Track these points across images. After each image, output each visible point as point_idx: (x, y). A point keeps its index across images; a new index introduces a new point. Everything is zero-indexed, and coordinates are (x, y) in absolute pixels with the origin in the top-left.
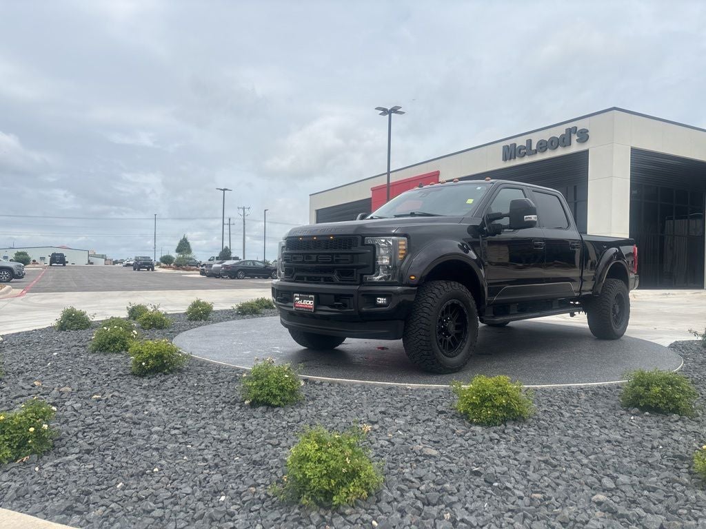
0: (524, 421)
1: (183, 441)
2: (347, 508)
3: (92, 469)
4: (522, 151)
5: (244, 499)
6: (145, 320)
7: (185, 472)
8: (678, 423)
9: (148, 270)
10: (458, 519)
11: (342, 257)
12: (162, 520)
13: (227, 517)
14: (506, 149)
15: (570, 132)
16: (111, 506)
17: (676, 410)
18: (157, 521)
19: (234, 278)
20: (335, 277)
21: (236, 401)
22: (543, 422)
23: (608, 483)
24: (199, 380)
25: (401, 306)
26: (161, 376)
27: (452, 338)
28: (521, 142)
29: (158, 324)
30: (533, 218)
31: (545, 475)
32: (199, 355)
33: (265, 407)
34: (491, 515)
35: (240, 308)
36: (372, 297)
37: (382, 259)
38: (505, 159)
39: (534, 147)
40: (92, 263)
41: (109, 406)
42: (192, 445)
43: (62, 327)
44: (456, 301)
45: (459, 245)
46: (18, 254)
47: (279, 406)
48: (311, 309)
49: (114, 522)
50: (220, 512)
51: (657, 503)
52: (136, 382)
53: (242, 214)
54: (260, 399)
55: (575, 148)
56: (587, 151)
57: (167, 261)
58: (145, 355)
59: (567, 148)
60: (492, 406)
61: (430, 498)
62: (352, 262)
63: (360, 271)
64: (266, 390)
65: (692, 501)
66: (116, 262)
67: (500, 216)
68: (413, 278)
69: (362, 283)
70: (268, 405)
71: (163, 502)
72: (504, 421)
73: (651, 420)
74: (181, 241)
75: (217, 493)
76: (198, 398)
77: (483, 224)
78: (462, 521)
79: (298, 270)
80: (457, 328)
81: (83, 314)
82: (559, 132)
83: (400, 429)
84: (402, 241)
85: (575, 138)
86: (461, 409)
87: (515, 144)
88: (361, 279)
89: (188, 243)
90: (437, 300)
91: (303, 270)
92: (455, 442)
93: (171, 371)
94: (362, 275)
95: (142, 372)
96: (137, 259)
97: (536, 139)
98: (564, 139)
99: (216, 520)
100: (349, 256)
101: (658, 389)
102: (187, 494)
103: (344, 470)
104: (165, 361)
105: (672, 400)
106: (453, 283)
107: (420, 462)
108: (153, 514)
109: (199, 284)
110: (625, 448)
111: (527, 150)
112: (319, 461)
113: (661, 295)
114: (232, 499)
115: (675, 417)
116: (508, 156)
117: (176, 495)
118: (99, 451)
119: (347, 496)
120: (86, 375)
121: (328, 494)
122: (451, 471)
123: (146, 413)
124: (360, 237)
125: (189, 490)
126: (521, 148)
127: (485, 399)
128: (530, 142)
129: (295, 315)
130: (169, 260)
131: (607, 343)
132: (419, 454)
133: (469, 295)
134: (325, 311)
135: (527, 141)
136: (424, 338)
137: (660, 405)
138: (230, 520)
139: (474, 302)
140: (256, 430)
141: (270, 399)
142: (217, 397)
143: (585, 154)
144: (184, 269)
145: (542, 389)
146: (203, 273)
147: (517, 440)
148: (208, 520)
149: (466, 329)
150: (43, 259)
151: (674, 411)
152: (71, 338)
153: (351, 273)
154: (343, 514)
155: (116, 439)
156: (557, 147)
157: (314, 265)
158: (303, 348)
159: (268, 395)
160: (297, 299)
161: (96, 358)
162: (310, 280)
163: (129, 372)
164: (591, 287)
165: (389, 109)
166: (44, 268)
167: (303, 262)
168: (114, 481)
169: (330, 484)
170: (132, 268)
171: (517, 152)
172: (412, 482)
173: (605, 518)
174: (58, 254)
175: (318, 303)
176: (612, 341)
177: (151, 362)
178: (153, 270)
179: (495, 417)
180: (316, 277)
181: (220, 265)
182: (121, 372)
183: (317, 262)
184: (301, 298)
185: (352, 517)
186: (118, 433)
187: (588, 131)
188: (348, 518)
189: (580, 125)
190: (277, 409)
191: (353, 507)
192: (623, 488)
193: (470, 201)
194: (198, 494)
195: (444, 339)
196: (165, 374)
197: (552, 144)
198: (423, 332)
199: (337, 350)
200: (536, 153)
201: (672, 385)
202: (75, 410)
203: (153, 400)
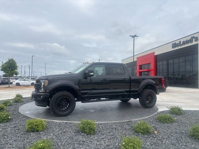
4: (178, 45)
14: (173, 45)
28: (178, 42)
30: (92, 74)
44: (65, 97)
56: (198, 44)
59: (192, 43)
68: (48, 91)
69: (39, 92)
82: (189, 38)
84: (46, 81)
87: (176, 43)
97: (182, 41)
165: (133, 36)
187: (198, 37)
189: (195, 36)
197: (187, 42)
200: (182, 45)
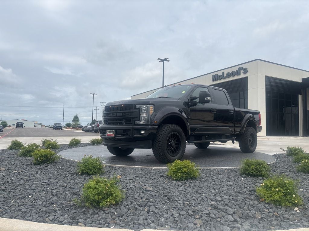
0: (196, 179)
1: (46, 187)
2: (105, 208)
3: (3, 196)
4: (220, 77)
5: (63, 206)
6: (48, 145)
7: (42, 197)
8: (261, 180)
9: (60, 129)
10: (150, 211)
11: (127, 114)
12: (25, 213)
13: (53, 212)
14: (213, 76)
15: (240, 69)
16: (5, 208)
17: (261, 176)
18: (23, 213)
19: (97, 132)
20: (124, 122)
21: (75, 173)
22: (203, 179)
23: (219, 198)
24: (63, 166)
25: (150, 134)
26: (46, 165)
27: (174, 149)
28: (220, 73)
29: (54, 147)
30: (209, 98)
31: (194, 196)
32: (67, 158)
33: (87, 175)
34: (165, 209)
35: (92, 142)
36: (139, 130)
37: (143, 114)
38: (213, 81)
39: (225, 76)
40: (36, 127)
41: (19, 175)
42: (49, 188)
43: (11, 148)
44: (175, 133)
45: (178, 110)
46: (3, 122)
47: (93, 174)
48: (113, 136)
49: (5, 214)
50: (50, 210)
51: (236, 205)
52: (34, 167)
53: (102, 105)
54: (85, 171)
55: (242, 76)
57: (68, 125)
58: (39, 155)
59: (239, 76)
60: (182, 173)
61: (142, 204)
62: (130, 116)
63: (134, 120)
64: (87, 168)
65: (251, 205)
66: (47, 127)
67: (196, 98)
68: (156, 122)
69: (135, 125)
70: (88, 174)
71: (28, 207)
72: (187, 179)
73: (250, 179)
74: (75, 117)
75: (53, 204)
76: (59, 172)
77: (189, 102)
78: (152, 211)
79: (109, 120)
80: (176, 144)
81: (21, 143)
82: (235, 69)
83: (141, 182)
84: (151, 106)
85: (242, 72)
86: (169, 175)
87: (217, 74)
88: (134, 122)
89: (78, 118)
90: (166, 132)
91: (112, 120)
92: (162, 186)
93: (51, 163)
94: (135, 121)
95: (38, 163)
96: (55, 125)
97: (226, 72)
98: (237, 72)
99: (48, 213)
100: (129, 113)
101: (253, 166)
102: (39, 204)
103: (105, 192)
104: (48, 158)
105: (260, 171)
106: (174, 125)
107: (144, 192)
108: (22, 210)
109: (80, 134)
110: (233, 187)
111: (222, 77)
112: (95, 188)
113: (279, 138)
114: (58, 206)
115: (260, 178)
116: (214, 79)
117: (35, 204)
118: (9, 190)
119: (106, 203)
120: (14, 164)
121: (98, 202)
122: (155, 195)
123: (34, 177)
124: (134, 105)
125: (40, 203)
126: (220, 76)
127: (179, 169)
128: (223, 73)
129: (107, 140)
130: (70, 125)
131: (246, 154)
132: (145, 190)
133: (181, 130)
134: (119, 137)
135: (222, 73)
136: (161, 148)
137: (254, 173)
138: (54, 213)
139: (184, 133)
140: (79, 182)
141: (89, 171)
142: (68, 172)
143: (246, 78)
144: (75, 129)
145: (210, 169)
146: (83, 130)
147: (190, 186)
148: (45, 212)
149: (180, 145)
150: (13, 125)
151: (260, 176)
152: (13, 152)
153: (130, 121)
154: (104, 211)
155: (18, 186)
156: (235, 75)
157: (115, 117)
158: (114, 155)
159: (88, 169)
160: (108, 132)
161: (20, 159)
162: (114, 124)
163: (32, 163)
164: (239, 130)
165: (163, 59)
166: (13, 128)
167: (111, 116)
168: (11, 200)
169: (99, 198)
170: (53, 129)
171: (218, 78)
172: (137, 199)
173: (212, 210)
174: (20, 123)
175: (116, 133)
176: (249, 154)
177: (42, 158)
178: (62, 129)
179: (182, 177)
180: (116, 123)
181: (91, 127)
182: (29, 163)
183: (116, 116)
184: (110, 132)
185: (107, 211)
186: (19, 184)
187: (247, 69)
188: (105, 212)
189: (244, 66)
190: (92, 176)
191: (109, 208)
192: (224, 200)
193: (184, 92)
194: (44, 204)
195: (170, 149)
196: (48, 164)
197: (233, 74)
198: (160, 145)
199: (129, 156)
200: (226, 78)
201: (260, 165)
202: (4, 176)
203: (39, 173)
